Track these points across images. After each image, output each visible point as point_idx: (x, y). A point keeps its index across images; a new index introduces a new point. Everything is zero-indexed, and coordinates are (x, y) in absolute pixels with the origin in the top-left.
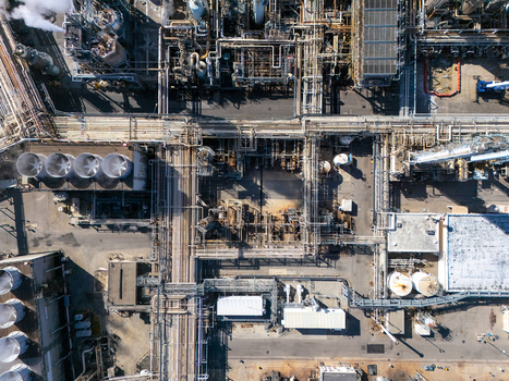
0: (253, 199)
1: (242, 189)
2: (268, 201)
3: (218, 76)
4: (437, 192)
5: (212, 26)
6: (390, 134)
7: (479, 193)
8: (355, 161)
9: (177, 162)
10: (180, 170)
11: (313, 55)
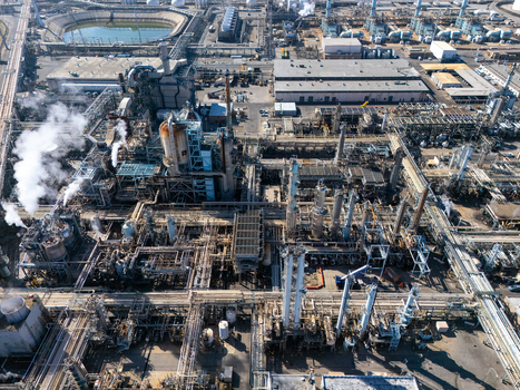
0: (137, 371)
1: (128, 361)
2: (152, 373)
3: (130, 267)
4: (317, 363)
5: (136, 240)
6: (263, 305)
7: (357, 365)
8: (239, 336)
9: (73, 327)
10: (71, 333)
11: (205, 255)
